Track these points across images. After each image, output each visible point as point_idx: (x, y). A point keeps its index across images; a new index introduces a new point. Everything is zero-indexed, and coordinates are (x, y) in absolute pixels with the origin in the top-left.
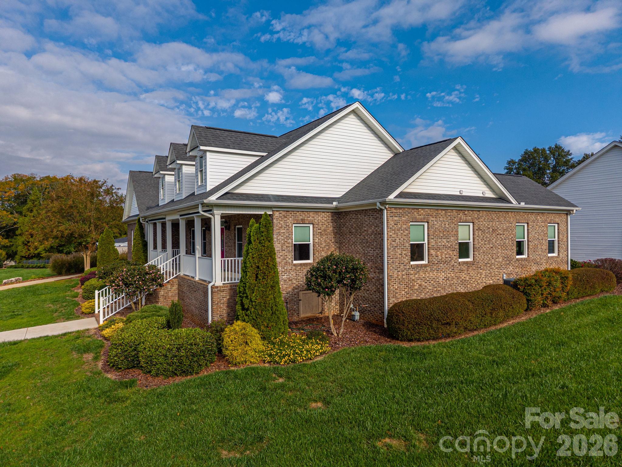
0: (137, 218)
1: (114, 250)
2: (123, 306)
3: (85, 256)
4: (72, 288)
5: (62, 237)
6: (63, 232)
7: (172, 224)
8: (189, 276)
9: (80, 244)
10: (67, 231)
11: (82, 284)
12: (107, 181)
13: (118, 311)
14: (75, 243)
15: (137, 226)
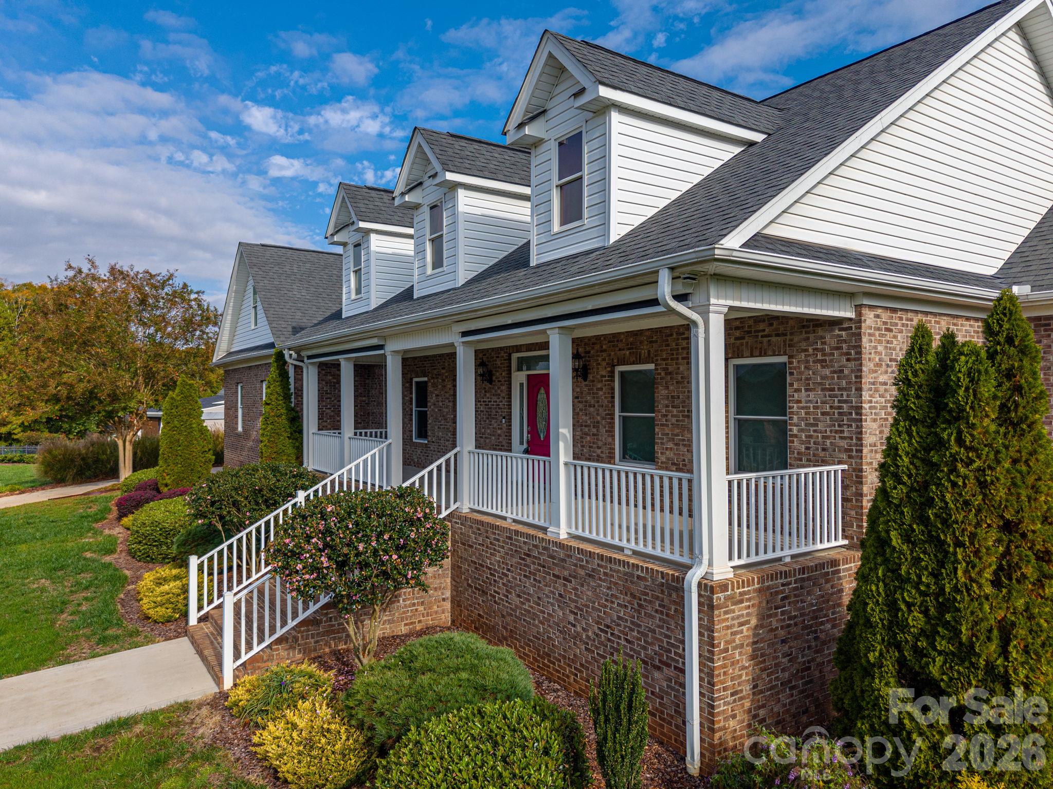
0: (273, 351)
1: (200, 431)
2: (295, 615)
3: (120, 443)
4: (97, 521)
5: (69, 398)
6: (72, 386)
7: (355, 366)
8: (505, 518)
9: (110, 415)
10: (82, 385)
11: (122, 515)
12: (176, 274)
13: (279, 633)
14: (99, 412)
15: (273, 372)
